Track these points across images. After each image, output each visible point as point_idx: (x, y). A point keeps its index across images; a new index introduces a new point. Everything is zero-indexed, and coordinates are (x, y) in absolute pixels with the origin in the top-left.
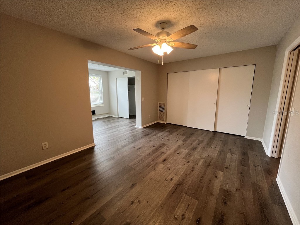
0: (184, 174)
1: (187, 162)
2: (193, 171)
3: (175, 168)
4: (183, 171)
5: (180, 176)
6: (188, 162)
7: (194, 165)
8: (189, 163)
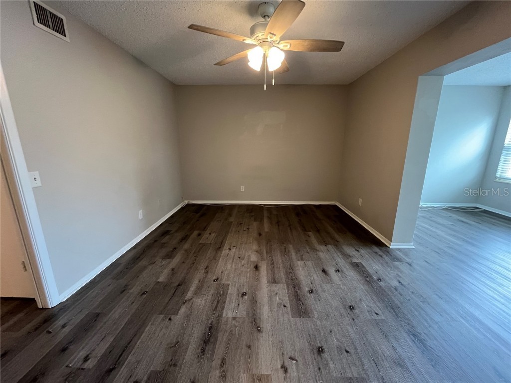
0: (217, 259)
1: (219, 280)
2: (207, 267)
3: (233, 261)
4: (220, 262)
5: (222, 255)
6: (217, 280)
7: (206, 277)
8: (214, 278)
